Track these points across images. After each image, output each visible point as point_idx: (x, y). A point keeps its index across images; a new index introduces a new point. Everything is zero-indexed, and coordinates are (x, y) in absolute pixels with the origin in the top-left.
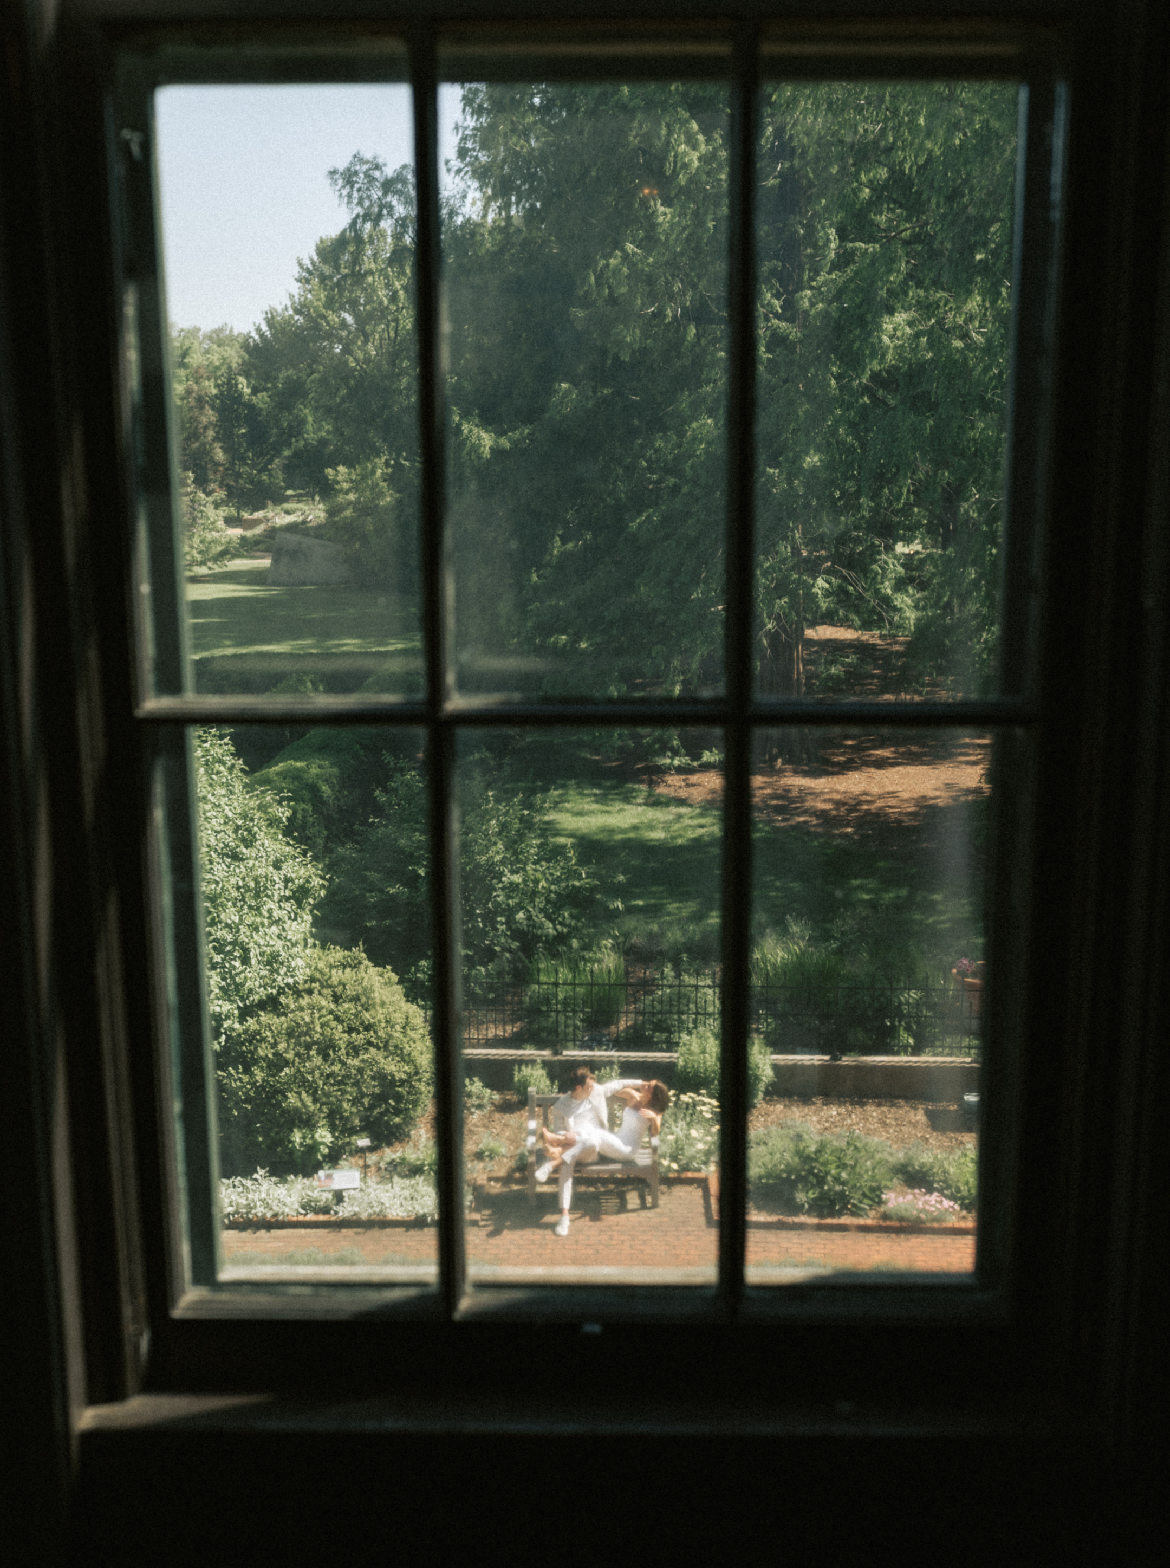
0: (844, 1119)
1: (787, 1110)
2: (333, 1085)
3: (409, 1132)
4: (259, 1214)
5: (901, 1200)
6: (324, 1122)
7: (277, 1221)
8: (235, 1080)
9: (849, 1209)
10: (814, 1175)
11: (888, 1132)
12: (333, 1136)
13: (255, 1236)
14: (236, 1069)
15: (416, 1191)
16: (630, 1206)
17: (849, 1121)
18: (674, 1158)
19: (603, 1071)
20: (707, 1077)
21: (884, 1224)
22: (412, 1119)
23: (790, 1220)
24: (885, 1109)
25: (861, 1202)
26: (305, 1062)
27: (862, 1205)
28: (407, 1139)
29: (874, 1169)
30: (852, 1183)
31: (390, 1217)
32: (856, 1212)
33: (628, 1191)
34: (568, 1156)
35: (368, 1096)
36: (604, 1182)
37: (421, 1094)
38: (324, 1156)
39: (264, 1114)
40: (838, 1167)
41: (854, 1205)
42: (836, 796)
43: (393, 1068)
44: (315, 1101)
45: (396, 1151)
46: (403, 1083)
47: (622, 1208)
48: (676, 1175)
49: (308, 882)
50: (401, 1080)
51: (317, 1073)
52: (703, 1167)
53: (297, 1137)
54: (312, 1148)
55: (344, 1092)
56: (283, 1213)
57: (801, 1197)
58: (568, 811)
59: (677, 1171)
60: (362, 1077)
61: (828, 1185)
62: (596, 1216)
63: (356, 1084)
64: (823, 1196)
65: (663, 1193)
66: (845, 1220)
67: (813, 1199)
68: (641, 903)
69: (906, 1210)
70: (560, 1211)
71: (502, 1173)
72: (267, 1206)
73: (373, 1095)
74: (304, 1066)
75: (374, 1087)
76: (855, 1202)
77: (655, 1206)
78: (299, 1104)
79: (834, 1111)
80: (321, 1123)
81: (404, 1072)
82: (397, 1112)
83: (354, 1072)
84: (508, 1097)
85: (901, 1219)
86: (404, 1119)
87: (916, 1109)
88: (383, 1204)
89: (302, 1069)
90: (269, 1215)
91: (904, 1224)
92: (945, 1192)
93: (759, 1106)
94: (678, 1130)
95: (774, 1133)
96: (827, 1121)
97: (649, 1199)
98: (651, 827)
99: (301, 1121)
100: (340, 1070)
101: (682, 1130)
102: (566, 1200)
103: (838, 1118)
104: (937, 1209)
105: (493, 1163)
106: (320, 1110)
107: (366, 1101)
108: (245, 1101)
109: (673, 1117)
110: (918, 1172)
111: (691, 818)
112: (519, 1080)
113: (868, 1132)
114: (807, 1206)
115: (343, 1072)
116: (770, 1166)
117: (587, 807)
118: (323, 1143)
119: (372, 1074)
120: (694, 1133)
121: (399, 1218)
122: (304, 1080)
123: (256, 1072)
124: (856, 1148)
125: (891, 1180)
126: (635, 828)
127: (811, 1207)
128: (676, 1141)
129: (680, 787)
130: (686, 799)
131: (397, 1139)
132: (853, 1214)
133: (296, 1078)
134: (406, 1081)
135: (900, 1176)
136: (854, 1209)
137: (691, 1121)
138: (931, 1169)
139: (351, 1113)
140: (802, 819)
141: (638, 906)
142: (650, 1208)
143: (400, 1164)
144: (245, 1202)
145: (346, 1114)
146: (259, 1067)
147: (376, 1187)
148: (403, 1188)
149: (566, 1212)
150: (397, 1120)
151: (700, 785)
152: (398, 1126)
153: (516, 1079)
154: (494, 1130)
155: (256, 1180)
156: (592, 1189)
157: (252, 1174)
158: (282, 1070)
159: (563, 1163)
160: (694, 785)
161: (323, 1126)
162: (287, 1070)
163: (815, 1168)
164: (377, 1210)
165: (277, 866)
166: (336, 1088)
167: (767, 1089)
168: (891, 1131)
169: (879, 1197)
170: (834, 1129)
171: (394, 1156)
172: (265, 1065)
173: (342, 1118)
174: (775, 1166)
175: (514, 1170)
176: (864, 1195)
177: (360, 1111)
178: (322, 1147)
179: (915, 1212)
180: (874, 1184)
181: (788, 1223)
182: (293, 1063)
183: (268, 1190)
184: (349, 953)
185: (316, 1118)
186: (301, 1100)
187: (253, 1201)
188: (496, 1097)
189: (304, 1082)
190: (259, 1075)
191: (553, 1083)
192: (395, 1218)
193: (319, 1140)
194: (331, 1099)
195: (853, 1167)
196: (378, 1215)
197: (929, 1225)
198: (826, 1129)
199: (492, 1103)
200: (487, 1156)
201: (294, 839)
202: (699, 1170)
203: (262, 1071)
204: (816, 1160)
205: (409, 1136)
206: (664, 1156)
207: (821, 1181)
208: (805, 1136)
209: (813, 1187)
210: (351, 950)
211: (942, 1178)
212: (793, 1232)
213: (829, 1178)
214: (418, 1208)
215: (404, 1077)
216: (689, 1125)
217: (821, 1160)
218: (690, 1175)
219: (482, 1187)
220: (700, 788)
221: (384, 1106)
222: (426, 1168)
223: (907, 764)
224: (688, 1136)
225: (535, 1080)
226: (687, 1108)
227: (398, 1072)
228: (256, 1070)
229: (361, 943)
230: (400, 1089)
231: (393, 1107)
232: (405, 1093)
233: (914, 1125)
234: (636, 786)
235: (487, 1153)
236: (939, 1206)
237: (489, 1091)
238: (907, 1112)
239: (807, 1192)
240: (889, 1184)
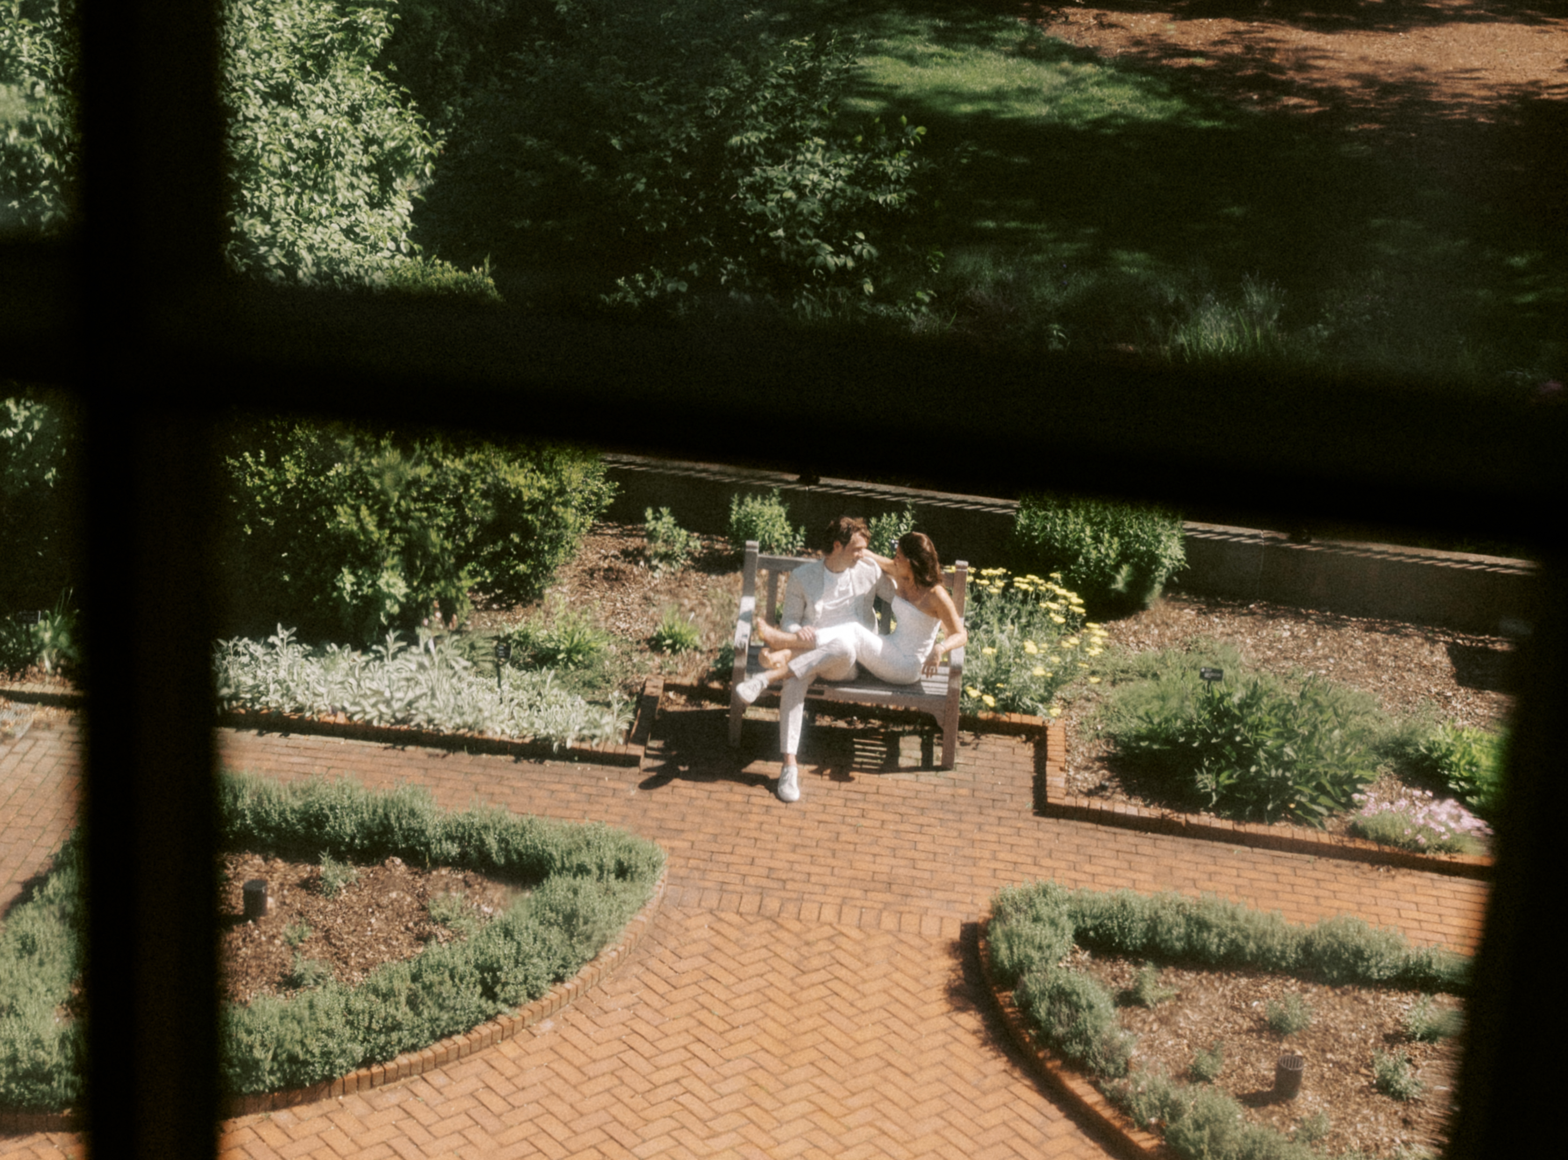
0: (1301, 647)
1: (1202, 619)
2: (415, 500)
3: (540, 589)
4: (273, 705)
5: (1386, 805)
6: (396, 560)
7: (302, 719)
8: (252, 475)
9: (1291, 811)
10: (1233, 743)
11: (1378, 679)
12: (409, 585)
13: (261, 739)
14: (256, 455)
15: (539, 694)
16: (903, 762)
17: (1310, 652)
18: (989, 687)
19: (884, 519)
20: (1064, 550)
21: (1351, 845)
22: (547, 568)
23: (1182, 818)
24: (1377, 636)
25: (1313, 800)
26: (370, 457)
27: (1315, 807)
28: (536, 601)
29: (1344, 746)
30: (1300, 766)
31: (489, 735)
32: (1303, 817)
33: (903, 734)
34: (800, 665)
35: (474, 523)
36: (865, 713)
37: (566, 527)
38: (390, 616)
39: (295, 537)
40: (1279, 735)
41: (1300, 805)
42: (1364, 68)
43: (521, 480)
44: (380, 525)
45: (516, 621)
46: (535, 506)
47: (890, 764)
48: (990, 715)
49: (406, 147)
50: (532, 501)
51: (388, 478)
52: (1040, 706)
53: (347, 580)
54: (375, 601)
55: (433, 514)
56: (311, 708)
57: (1206, 781)
58: (887, 52)
59: (994, 709)
60: (466, 490)
61: (1259, 764)
62: (842, 773)
63: (456, 502)
64: (1245, 783)
65: (963, 744)
66: (1282, 829)
67: (1228, 787)
68: (991, 224)
69: (1393, 825)
70: (781, 757)
71: (689, 680)
72: (287, 693)
73: (482, 522)
74: (369, 464)
75: (486, 508)
76: (1303, 800)
77: (947, 765)
78: (355, 528)
79: (1285, 629)
80: (389, 562)
81: (540, 489)
82: (523, 555)
83: (453, 480)
84: (718, 546)
85: (1382, 840)
86: (534, 568)
87: (1434, 642)
88: (480, 710)
89: (365, 468)
90: (287, 710)
91: (1387, 849)
92: (1468, 799)
93: (1152, 608)
94: (1003, 637)
95: (1172, 661)
96: (1270, 648)
97: (938, 752)
98: (1027, 93)
99: (356, 553)
100: (430, 476)
101: (1010, 639)
102: (792, 741)
103: (1291, 644)
104: (1449, 829)
105: (677, 659)
106: (390, 541)
107: (470, 532)
108: (266, 513)
109: (998, 614)
110: (1425, 758)
111: (1098, 84)
112: (739, 521)
113: (1344, 674)
114: (1215, 799)
115: (435, 480)
116: (1156, 720)
117: (920, 49)
118: (390, 596)
119: (484, 487)
120: (1030, 647)
121: (505, 738)
122: (367, 487)
123: (287, 465)
124: (1317, 704)
125: (1374, 767)
126: (999, 95)
127: (1222, 798)
128: (997, 658)
129: (1088, 28)
130: (1096, 49)
131: (519, 599)
132: (1298, 821)
133: (353, 482)
134: (541, 503)
135: (1391, 761)
136: (1299, 812)
137: (1029, 624)
138: (1449, 753)
139: (443, 549)
140: (1293, 101)
141: (987, 229)
142: (938, 769)
143: (519, 643)
144: (251, 682)
145: (436, 551)
146: (292, 457)
147: (472, 679)
148: (517, 688)
149: (792, 761)
150: (522, 568)
151: (1123, 27)
152: (523, 579)
153: (734, 518)
154: (686, 602)
155: (273, 646)
156: (842, 724)
157: (267, 636)
158: (330, 467)
159: (790, 674)
160: (1111, 26)
161: (393, 567)
162: (339, 467)
163: (1237, 732)
164: (470, 720)
165: (354, 114)
166: (419, 505)
167: (1169, 579)
168: (1385, 677)
169: (1348, 795)
170: (1283, 663)
171: (509, 630)
172: (303, 454)
173: (426, 555)
174: (1167, 720)
175: (713, 676)
176: (1320, 788)
177: (459, 547)
178: (388, 603)
179: (1408, 832)
180: (1342, 773)
181: (1179, 824)
182: (352, 455)
183: (291, 666)
184: (466, 276)
185: (383, 552)
186: (359, 520)
187: (265, 680)
188: (696, 544)
189: (366, 490)
190: (292, 472)
191: (796, 530)
192: (497, 737)
193: (385, 589)
194: (411, 523)
195: (1307, 740)
196: (470, 729)
197: (1430, 855)
198: (1267, 661)
199: (689, 553)
200: (668, 646)
201: (388, 74)
202: (1033, 712)
203: (298, 464)
204: (1240, 720)
205: (541, 596)
206: (972, 680)
207: (1245, 757)
208: (1228, 672)
209: (1230, 765)
210: (469, 270)
211: (1465, 774)
212: (1185, 840)
213: (1261, 754)
214: (539, 724)
215: (538, 495)
216: (1025, 630)
217: (1250, 720)
218: (1016, 718)
219: (655, 699)
220: (1122, 33)
221: (500, 543)
222: (560, 657)
223: (1494, 20)
224: (1019, 652)
225: (766, 522)
226: (1024, 602)
227: (529, 487)
228: (288, 463)
229: (487, 261)
230: (530, 517)
231: (517, 546)
232: (538, 524)
233: (1428, 670)
234: (1010, 19)
235: (669, 642)
236: (1453, 825)
237: (684, 532)
238: (1417, 646)
239: (1218, 775)
240: (1367, 774)
